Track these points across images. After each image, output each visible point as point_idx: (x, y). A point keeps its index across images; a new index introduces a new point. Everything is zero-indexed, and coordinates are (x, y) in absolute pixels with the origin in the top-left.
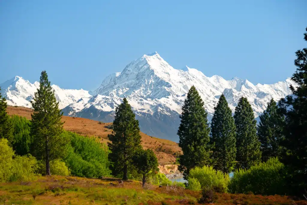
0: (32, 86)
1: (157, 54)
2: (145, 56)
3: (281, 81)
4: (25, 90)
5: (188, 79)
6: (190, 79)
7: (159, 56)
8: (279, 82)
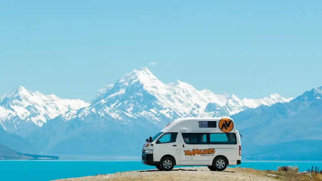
0: (33, 96)
1: (148, 70)
2: (135, 70)
3: (266, 97)
4: (27, 99)
5: (175, 93)
6: (177, 93)
7: (149, 72)
8: (264, 97)
